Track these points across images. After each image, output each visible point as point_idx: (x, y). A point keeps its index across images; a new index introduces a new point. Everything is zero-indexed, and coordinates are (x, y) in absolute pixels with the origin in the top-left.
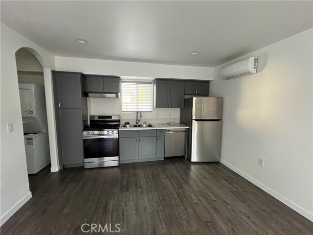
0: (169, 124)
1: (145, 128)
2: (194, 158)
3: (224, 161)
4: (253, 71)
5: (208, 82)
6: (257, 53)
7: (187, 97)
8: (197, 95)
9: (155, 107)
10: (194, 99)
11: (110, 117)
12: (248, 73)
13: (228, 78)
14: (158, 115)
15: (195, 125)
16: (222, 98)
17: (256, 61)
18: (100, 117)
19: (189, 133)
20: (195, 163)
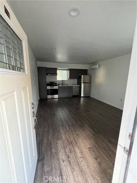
0: (73, 85)
1: (66, 86)
2: (82, 95)
3: (91, 96)
4: (98, 68)
5: (87, 70)
6: (99, 63)
7: (80, 75)
8: (83, 74)
9: (69, 78)
10: (82, 76)
11: (53, 82)
12: (97, 69)
13: (93, 69)
14: (69, 82)
15: (82, 85)
16: (91, 76)
17: (99, 65)
18: (50, 82)
19: (80, 87)
20: (82, 97)
